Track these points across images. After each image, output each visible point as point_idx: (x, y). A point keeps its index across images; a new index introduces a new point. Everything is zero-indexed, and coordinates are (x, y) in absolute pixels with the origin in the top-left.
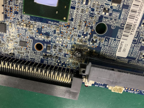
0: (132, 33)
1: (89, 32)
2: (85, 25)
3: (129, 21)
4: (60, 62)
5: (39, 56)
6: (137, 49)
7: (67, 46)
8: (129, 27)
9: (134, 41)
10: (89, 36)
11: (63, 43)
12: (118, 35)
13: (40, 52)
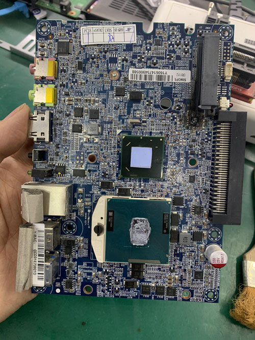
0: (165, 73)
1: (170, 114)
2: (165, 120)
3: (154, 80)
4: (206, 139)
5: (203, 162)
6: (180, 63)
7: (187, 134)
8: (160, 78)
9: (172, 69)
10: (174, 114)
11: (185, 139)
12: (169, 86)
13: (198, 161)
